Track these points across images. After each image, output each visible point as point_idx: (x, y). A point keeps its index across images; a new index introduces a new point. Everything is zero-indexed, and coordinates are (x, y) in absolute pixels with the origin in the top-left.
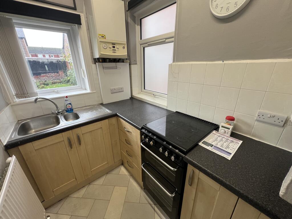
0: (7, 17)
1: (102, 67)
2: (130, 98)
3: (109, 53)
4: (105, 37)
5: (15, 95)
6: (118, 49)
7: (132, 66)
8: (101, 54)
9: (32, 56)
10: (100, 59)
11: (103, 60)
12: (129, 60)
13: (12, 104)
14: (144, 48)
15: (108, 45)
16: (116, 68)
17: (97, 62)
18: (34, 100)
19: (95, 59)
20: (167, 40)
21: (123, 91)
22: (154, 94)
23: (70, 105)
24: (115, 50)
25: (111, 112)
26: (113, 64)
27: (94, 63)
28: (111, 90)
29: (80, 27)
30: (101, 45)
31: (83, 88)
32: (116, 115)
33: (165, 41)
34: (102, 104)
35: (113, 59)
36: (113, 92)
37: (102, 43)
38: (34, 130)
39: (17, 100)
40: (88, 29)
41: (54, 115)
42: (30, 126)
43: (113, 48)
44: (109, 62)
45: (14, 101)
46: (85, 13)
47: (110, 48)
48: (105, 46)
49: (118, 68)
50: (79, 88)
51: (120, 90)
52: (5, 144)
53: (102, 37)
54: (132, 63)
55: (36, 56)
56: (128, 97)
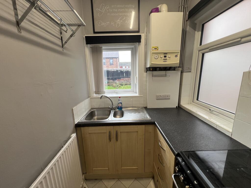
0: (100, 46)
1: (152, 75)
2: (177, 107)
3: (160, 62)
4: (157, 48)
5: (95, 92)
6: (169, 58)
7: (185, 74)
8: (152, 64)
9: (120, 67)
10: (151, 68)
11: (154, 69)
12: (182, 68)
13: (91, 97)
14: (203, 55)
15: (159, 55)
16: (166, 75)
17: (148, 71)
18: (100, 96)
19: (147, 68)
20: (243, 40)
21: (169, 99)
22: (211, 109)
23: (121, 104)
24: (167, 59)
25: (150, 119)
26: (163, 73)
27: (146, 71)
28: (157, 96)
29: (140, 44)
30: (153, 56)
31: (135, 91)
32: (153, 124)
33: (240, 40)
34: (146, 108)
35: (163, 67)
36: (158, 98)
37: (154, 55)
38: (96, 117)
39: (95, 95)
40: (146, 44)
41: (109, 109)
42: (95, 114)
43: (164, 57)
44: (159, 70)
45: (93, 95)
46: (146, 33)
47: (161, 58)
48: (156, 57)
49: (167, 76)
50: (132, 91)
51: (166, 98)
52: (76, 123)
53: (155, 49)
54: (185, 71)
55: (122, 67)
56: (175, 105)
